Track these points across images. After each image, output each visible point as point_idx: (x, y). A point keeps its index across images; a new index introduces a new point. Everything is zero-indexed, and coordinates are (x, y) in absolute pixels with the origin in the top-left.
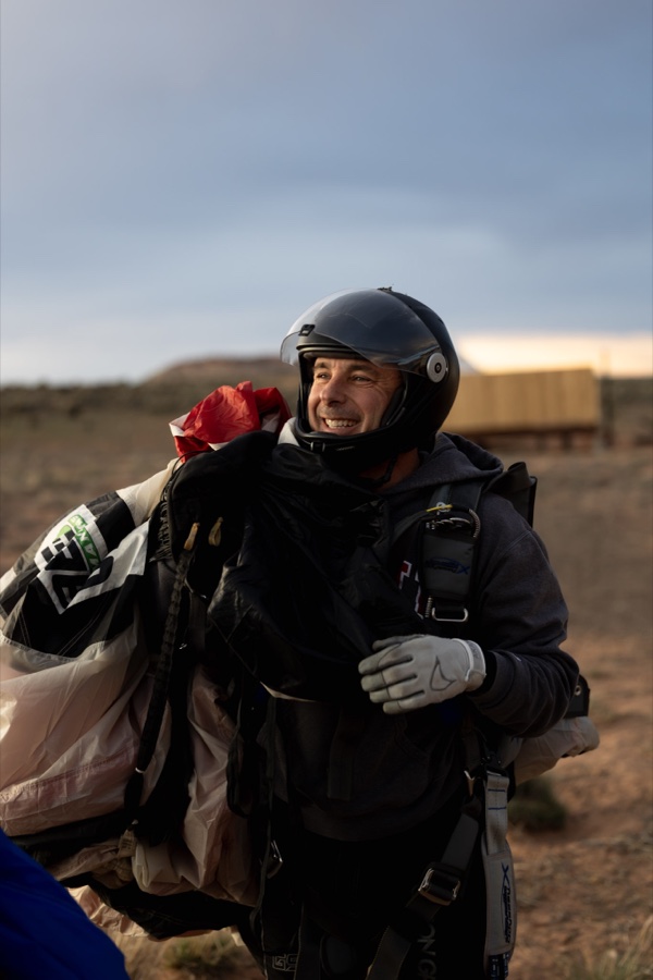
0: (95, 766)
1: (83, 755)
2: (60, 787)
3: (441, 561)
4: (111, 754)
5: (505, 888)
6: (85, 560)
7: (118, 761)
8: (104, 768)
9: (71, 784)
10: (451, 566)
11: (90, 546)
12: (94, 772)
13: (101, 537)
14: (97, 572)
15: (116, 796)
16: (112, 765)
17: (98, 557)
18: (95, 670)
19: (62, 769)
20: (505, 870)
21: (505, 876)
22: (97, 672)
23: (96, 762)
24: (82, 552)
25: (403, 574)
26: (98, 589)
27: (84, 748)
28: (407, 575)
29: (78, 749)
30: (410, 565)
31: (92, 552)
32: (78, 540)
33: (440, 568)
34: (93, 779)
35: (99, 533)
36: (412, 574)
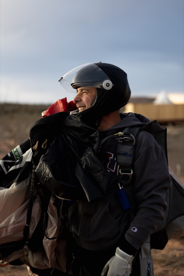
0: (13, 225)
1: (10, 221)
2: (3, 231)
3: (122, 153)
4: (18, 221)
5: (149, 271)
6: (15, 157)
7: (21, 223)
8: (16, 225)
9: (6, 230)
10: (125, 154)
11: (17, 153)
12: (13, 226)
13: (21, 150)
14: (18, 161)
15: (21, 235)
16: (19, 224)
17: (19, 156)
18: (13, 192)
19: (4, 225)
20: (149, 265)
21: (149, 266)
22: (13, 193)
23: (14, 223)
24: (14, 154)
25: (110, 158)
26: (18, 166)
27: (11, 219)
28: (112, 158)
29: (9, 218)
30: (113, 155)
31: (17, 154)
32: (13, 151)
33: (122, 155)
34: (13, 229)
35: (20, 148)
36: (114, 158)
